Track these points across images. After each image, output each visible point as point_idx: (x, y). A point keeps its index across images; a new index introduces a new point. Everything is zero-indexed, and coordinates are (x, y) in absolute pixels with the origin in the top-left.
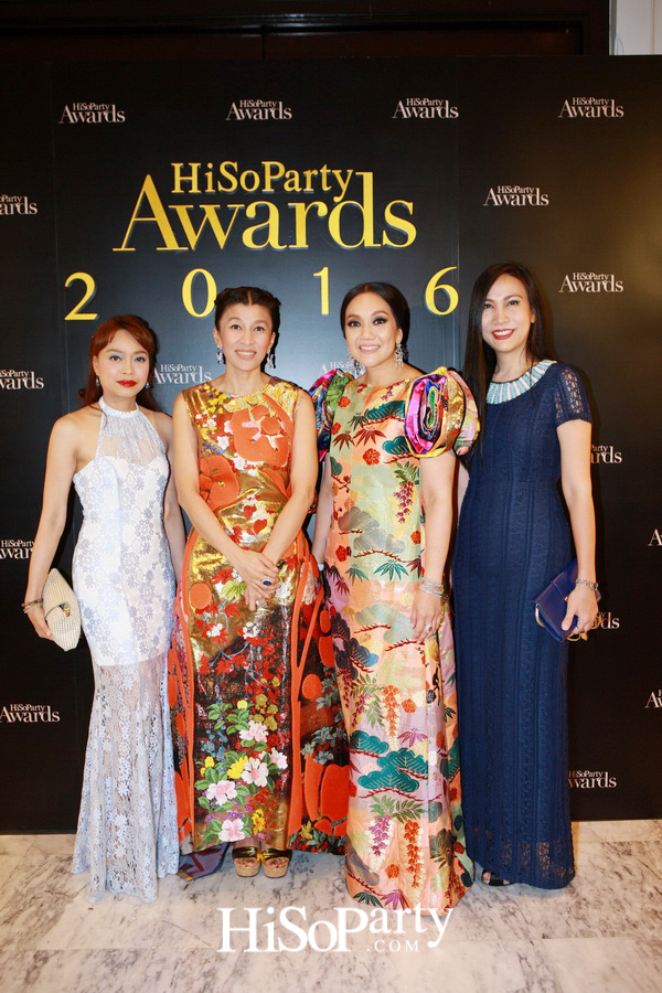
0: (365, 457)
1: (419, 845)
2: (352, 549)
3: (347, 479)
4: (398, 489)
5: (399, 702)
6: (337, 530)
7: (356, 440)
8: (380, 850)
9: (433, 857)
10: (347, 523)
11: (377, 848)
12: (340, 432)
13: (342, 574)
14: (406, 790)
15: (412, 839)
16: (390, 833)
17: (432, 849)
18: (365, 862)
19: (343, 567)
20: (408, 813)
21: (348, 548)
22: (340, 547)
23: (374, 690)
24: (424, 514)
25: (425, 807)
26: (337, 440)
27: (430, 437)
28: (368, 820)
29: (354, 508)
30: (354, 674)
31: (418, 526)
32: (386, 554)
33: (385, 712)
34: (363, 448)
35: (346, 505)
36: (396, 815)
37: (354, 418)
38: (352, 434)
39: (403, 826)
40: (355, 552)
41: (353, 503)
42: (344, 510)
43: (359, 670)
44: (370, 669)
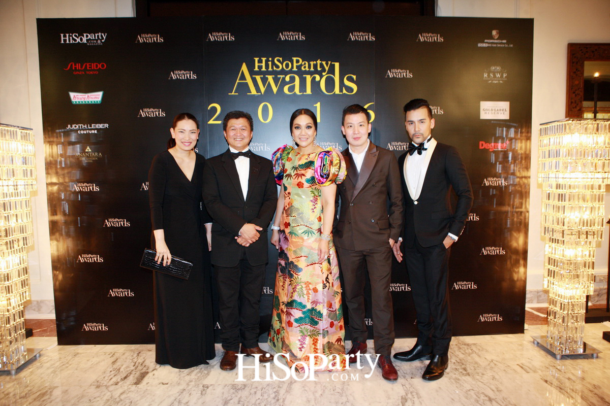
0: (298, 185)
1: (318, 347)
2: (291, 223)
3: (289, 193)
4: (312, 199)
5: (311, 288)
6: (285, 215)
7: (294, 177)
8: (302, 349)
9: (324, 353)
10: (289, 212)
11: (301, 348)
12: (288, 173)
13: (286, 233)
14: (313, 325)
15: (315, 345)
16: (306, 342)
17: (324, 349)
18: (295, 354)
19: (287, 231)
20: (314, 334)
21: (289, 223)
22: (286, 222)
23: (300, 283)
24: (323, 209)
25: (321, 332)
26: (286, 176)
27: (325, 177)
28: (298, 337)
29: (292, 206)
30: (291, 276)
31: (320, 214)
32: (306, 226)
33: (305, 292)
34: (297, 181)
35: (289, 204)
36: (310, 335)
37: (293, 167)
38: (293, 174)
39: (312, 340)
40: (292, 225)
41: (292, 204)
42: (288, 207)
43: (294, 274)
44: (299, 274)
